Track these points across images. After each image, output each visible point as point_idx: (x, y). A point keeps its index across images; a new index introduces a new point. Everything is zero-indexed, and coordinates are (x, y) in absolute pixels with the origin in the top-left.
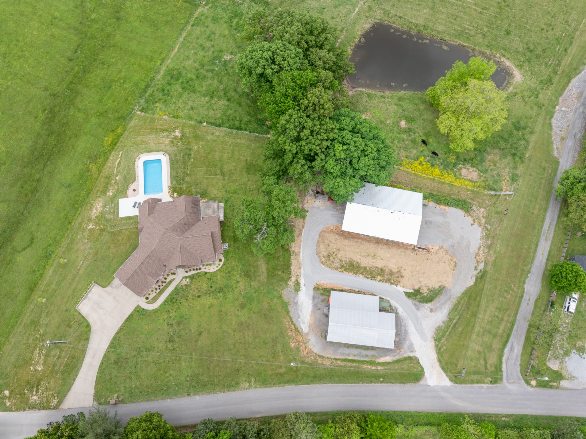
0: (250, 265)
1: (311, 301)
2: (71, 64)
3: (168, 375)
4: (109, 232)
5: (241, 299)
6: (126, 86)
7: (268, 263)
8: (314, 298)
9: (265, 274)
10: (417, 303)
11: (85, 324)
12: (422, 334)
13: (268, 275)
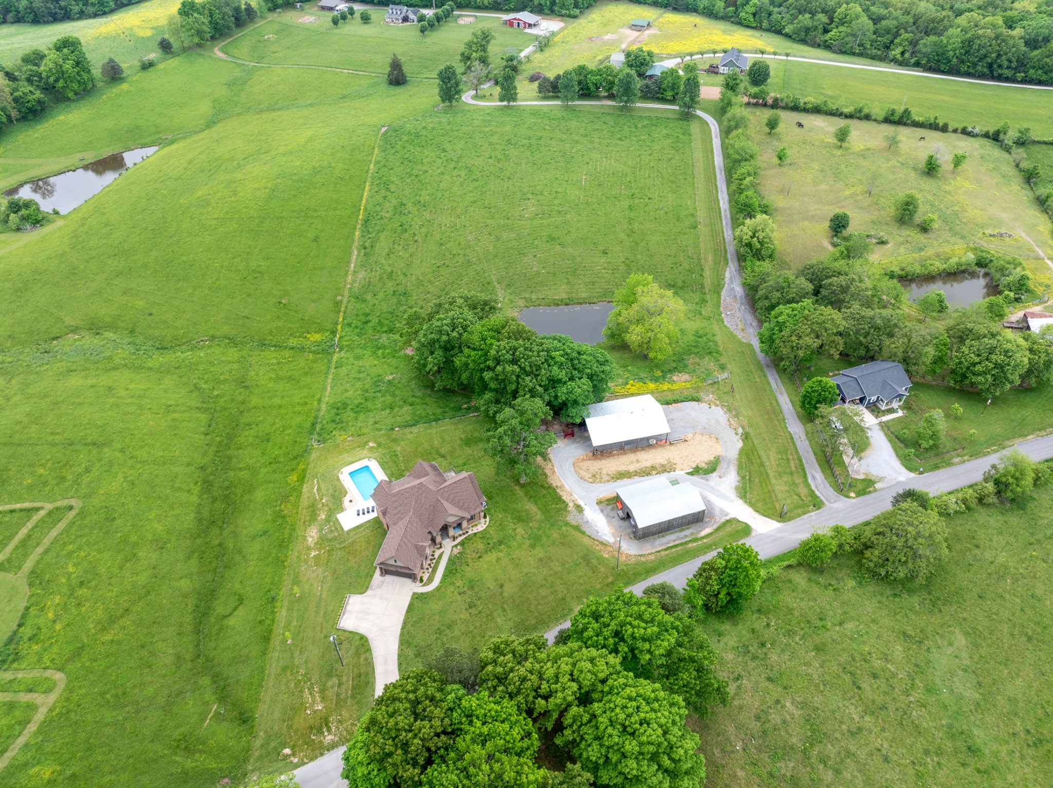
0: (518, 512)
1: (601, 514)
2: (208, 437)
3: (487, 638)
4: (340, 549)
5: (528, 542)
6: (288, 431)
7: (536, 504)
8: (602, 511)
9: (539, 513)
10: (703, 476)
11: (357, 637)
12: (725, 498)
13: (543, 512)
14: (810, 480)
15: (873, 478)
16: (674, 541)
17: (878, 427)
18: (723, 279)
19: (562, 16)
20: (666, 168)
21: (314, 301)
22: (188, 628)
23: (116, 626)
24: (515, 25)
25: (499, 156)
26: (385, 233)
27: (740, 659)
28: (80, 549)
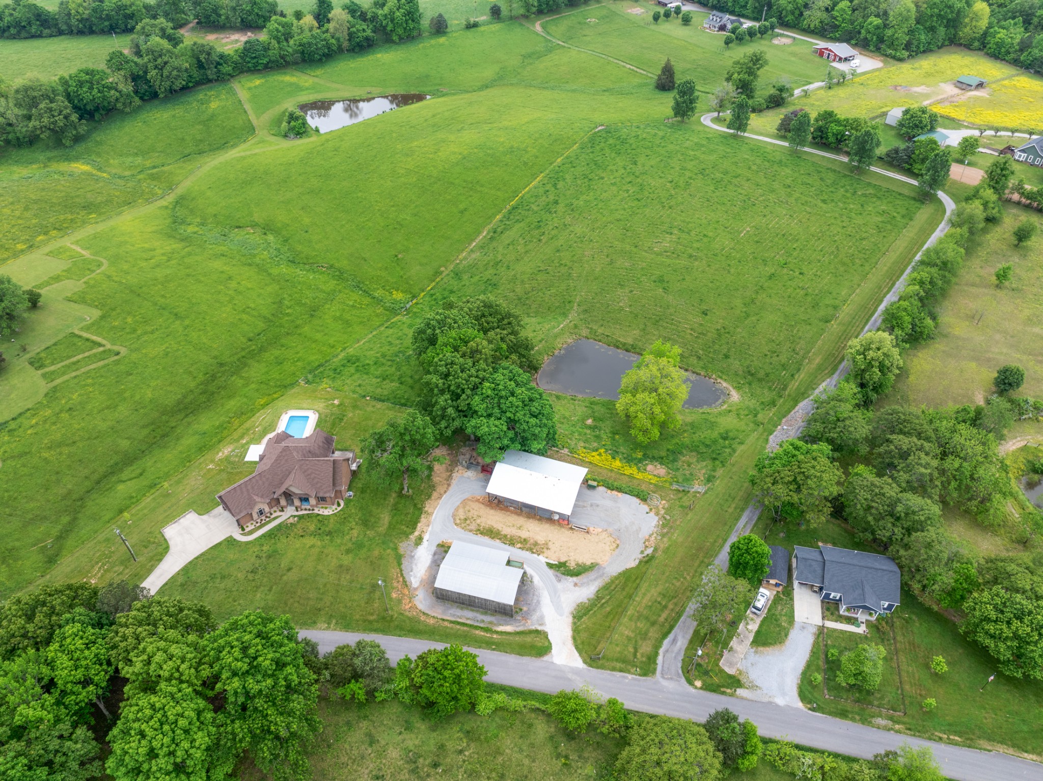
0: (371, 515)
1: (431, 557)
2: (250, 343)
4: (228, 473)
5: (350, 545)
6: (298, 363)
7: (393, 517)
8: (435, 554)
9: (386, 526)
10: (559, 575)
11: (164, 546)
12: (558, 607)
13: (389, 527)
14: (666, 642)
15: (743, 680)
16: (468, 619)
17: (814, 630)
18: (814, 389)
19: (886, 56)
20: (850, 247)
21: (421, 265)
22: (96, 476)
23: (58, 450)
24: (826, 55)
25: (681, 183)
26: (522, 225)
27: (402, 762)
28: (93, 385)
